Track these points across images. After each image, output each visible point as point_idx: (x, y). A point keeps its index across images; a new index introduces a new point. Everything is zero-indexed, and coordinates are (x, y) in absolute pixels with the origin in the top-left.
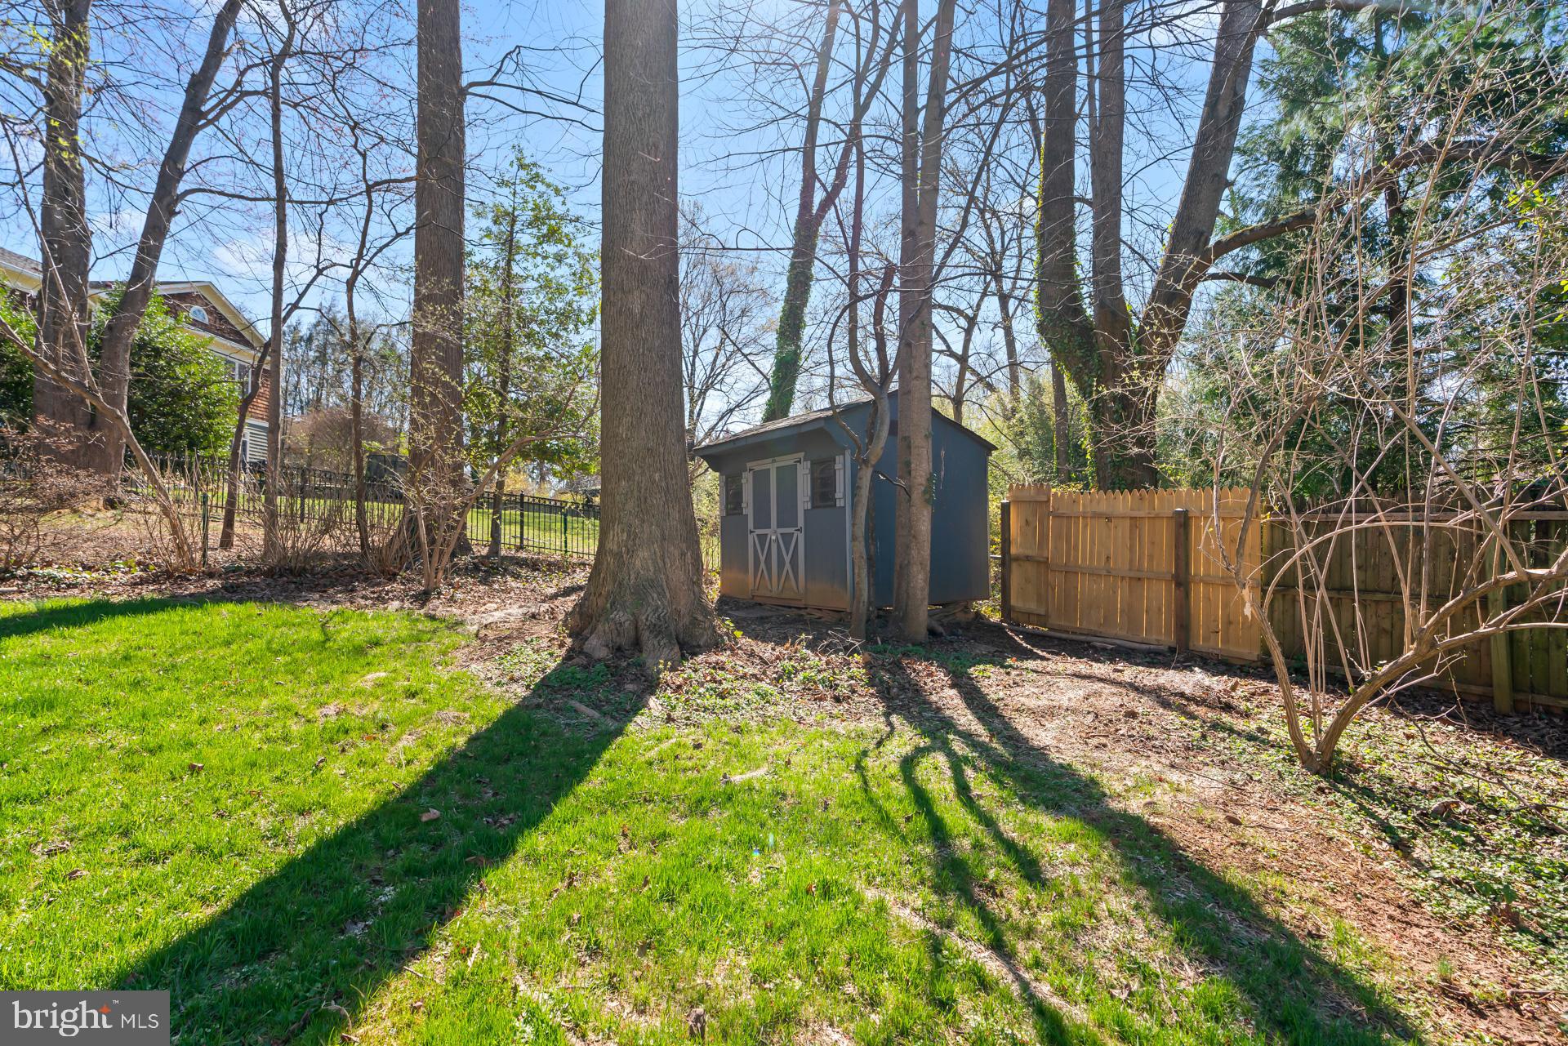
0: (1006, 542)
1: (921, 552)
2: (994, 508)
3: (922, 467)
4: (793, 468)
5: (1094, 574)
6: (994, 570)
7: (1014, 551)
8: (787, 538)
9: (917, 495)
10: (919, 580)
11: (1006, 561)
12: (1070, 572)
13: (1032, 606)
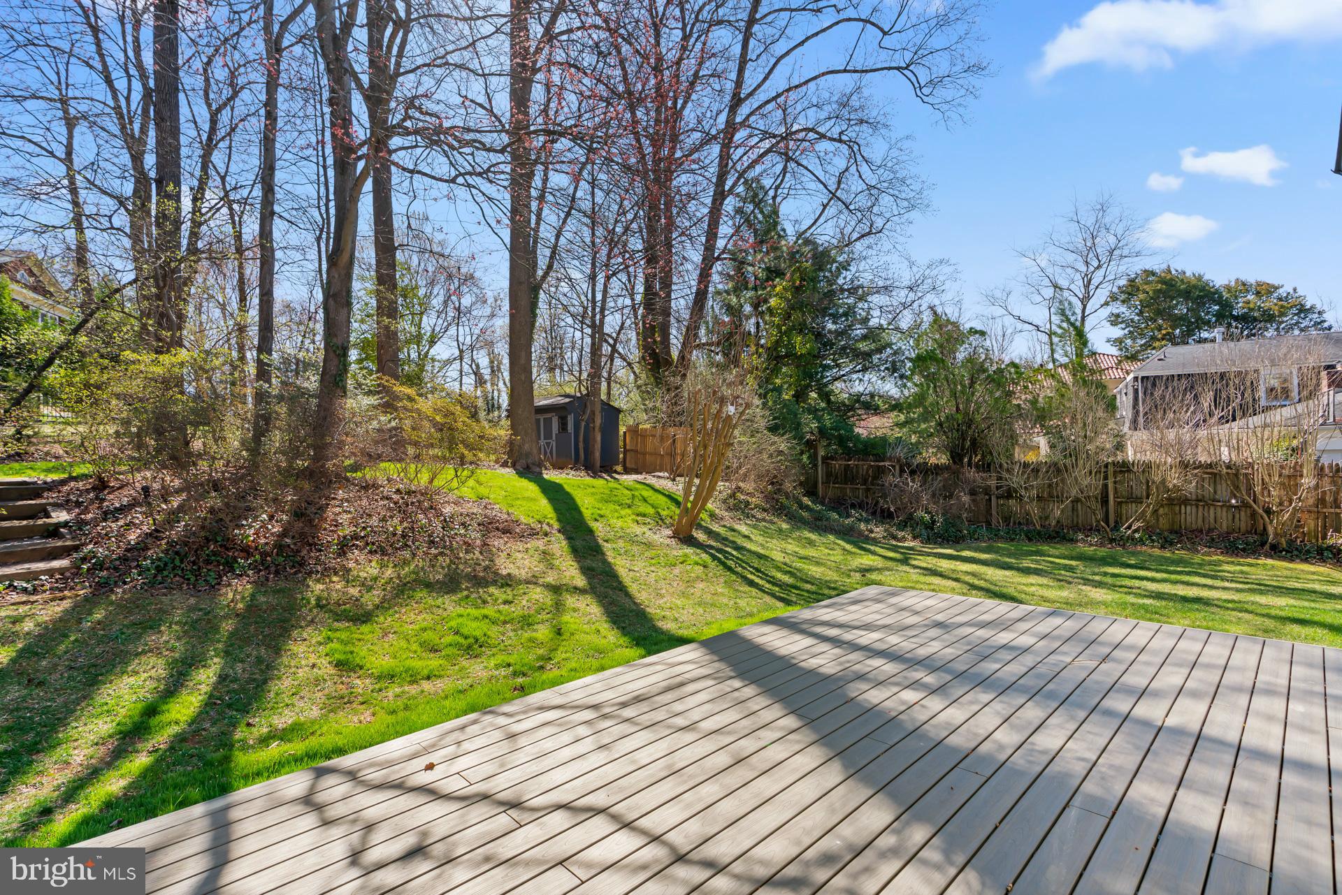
0: (625, 445)
1: (598, 446)
2: (621, 433)
3: (598, 421)
4: (551, 419)
5: (651, 454)
6: (621, 456)
7: (628, 448)
8: (548, 444)
9: (597, 429)
10: (597, 454)
11: (625, 452)
12: (644, 454)
13: (633, 466)
